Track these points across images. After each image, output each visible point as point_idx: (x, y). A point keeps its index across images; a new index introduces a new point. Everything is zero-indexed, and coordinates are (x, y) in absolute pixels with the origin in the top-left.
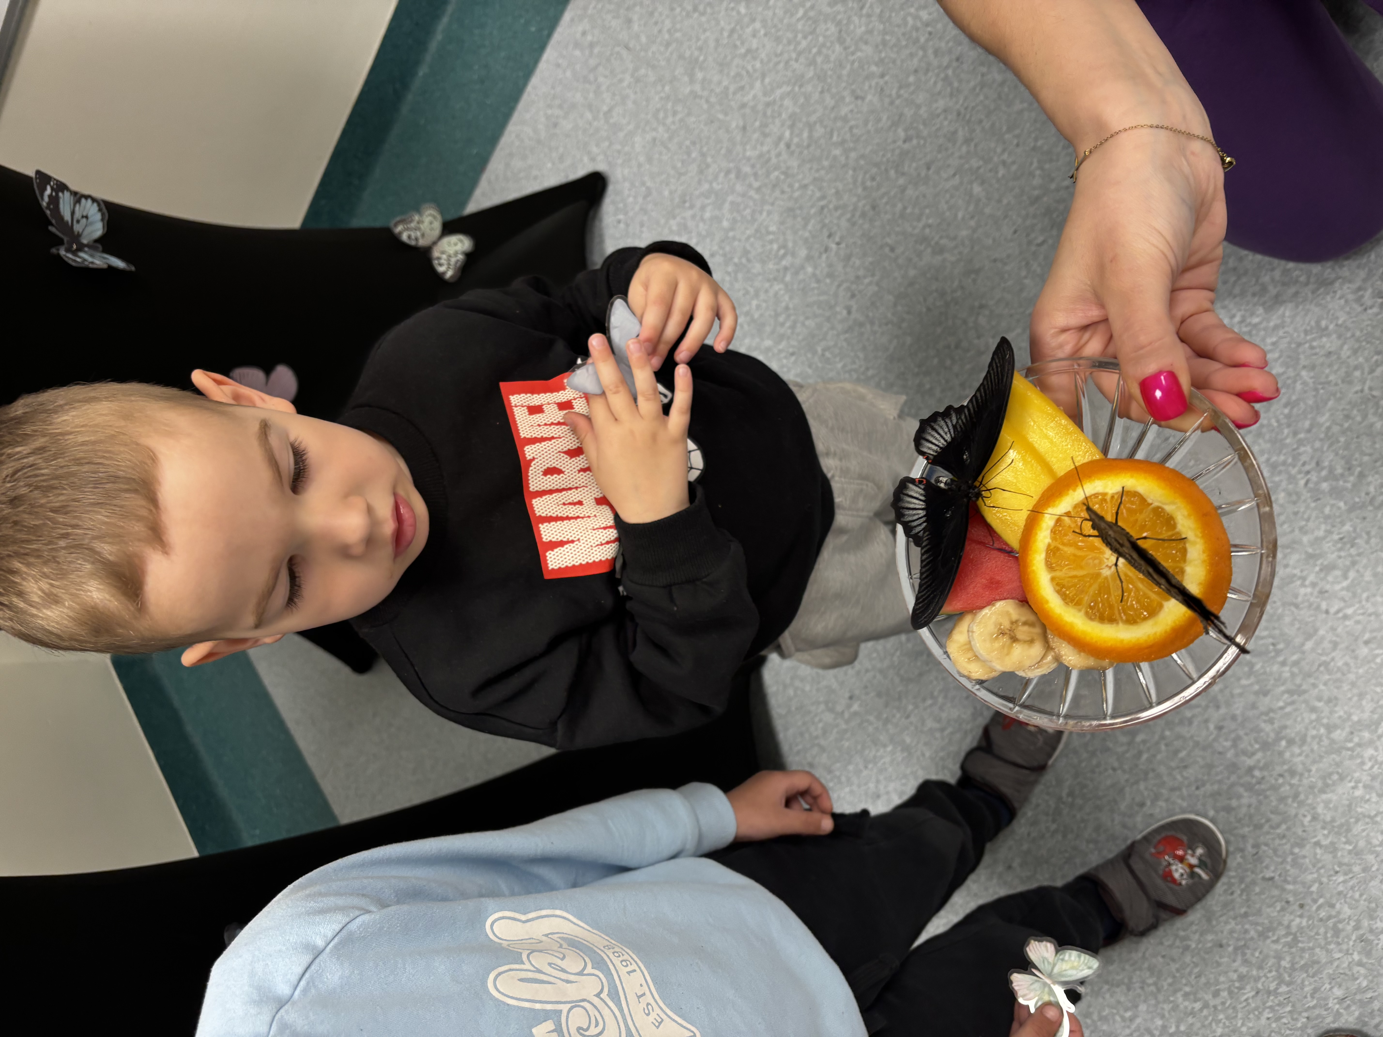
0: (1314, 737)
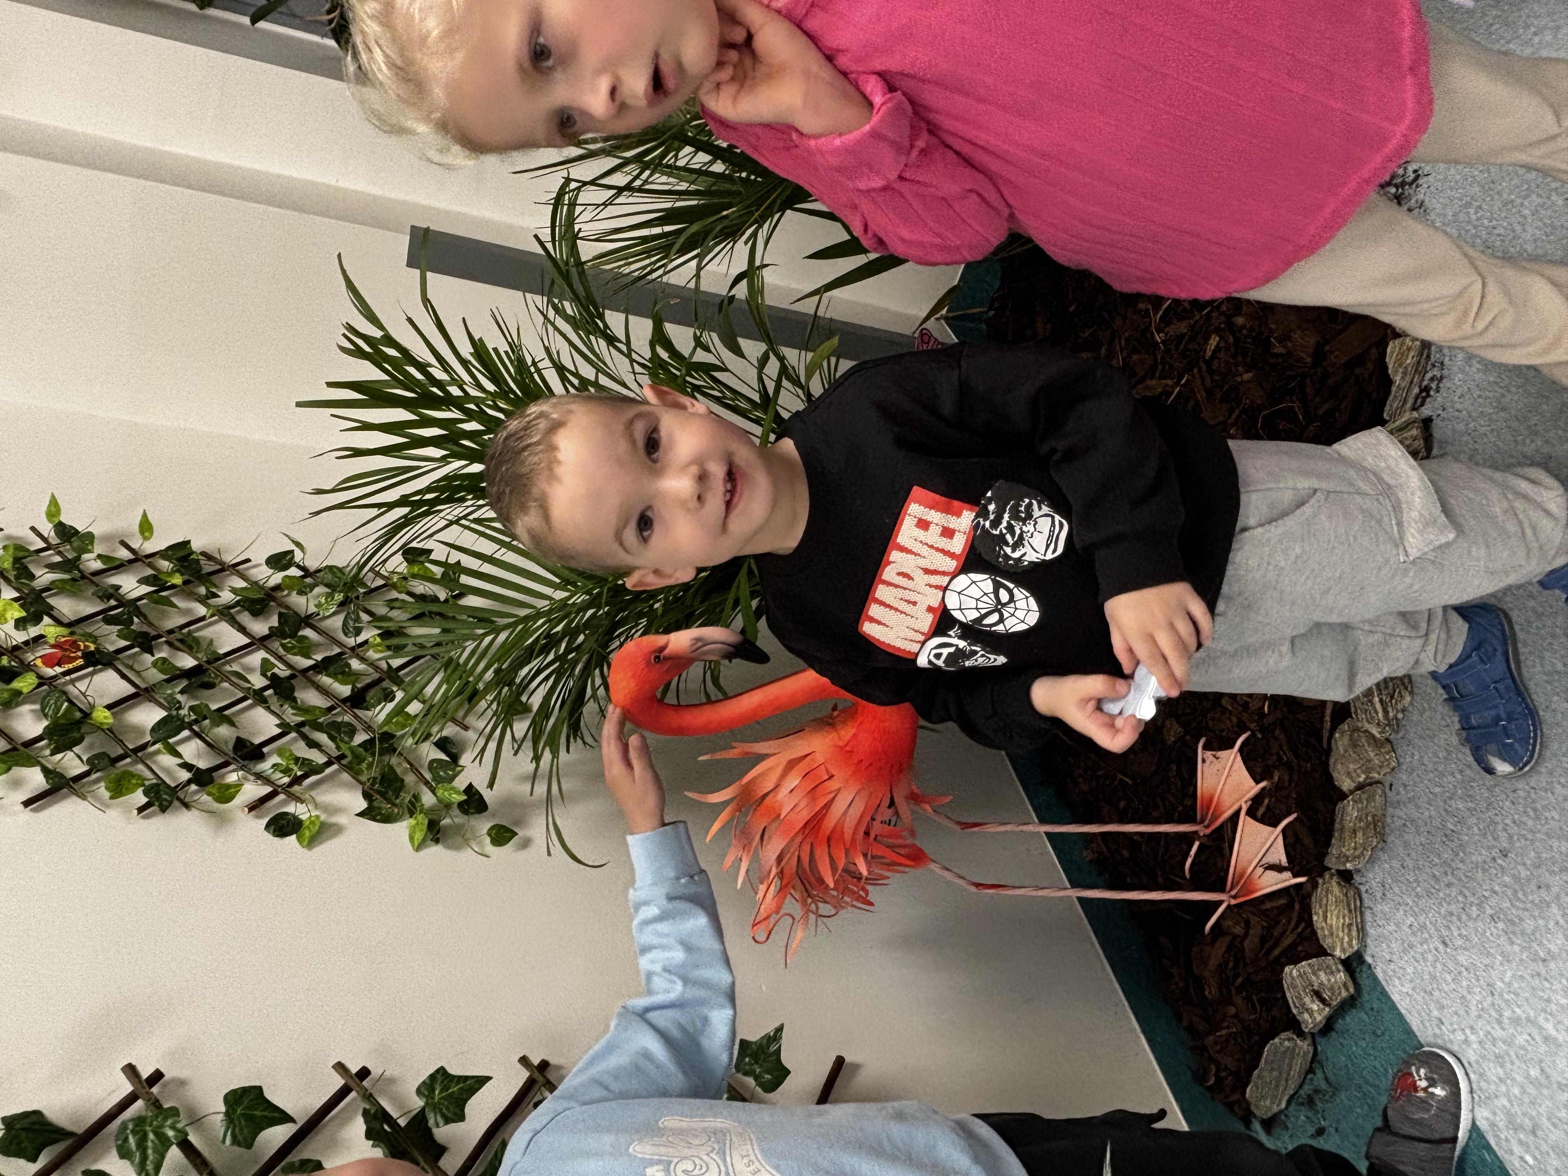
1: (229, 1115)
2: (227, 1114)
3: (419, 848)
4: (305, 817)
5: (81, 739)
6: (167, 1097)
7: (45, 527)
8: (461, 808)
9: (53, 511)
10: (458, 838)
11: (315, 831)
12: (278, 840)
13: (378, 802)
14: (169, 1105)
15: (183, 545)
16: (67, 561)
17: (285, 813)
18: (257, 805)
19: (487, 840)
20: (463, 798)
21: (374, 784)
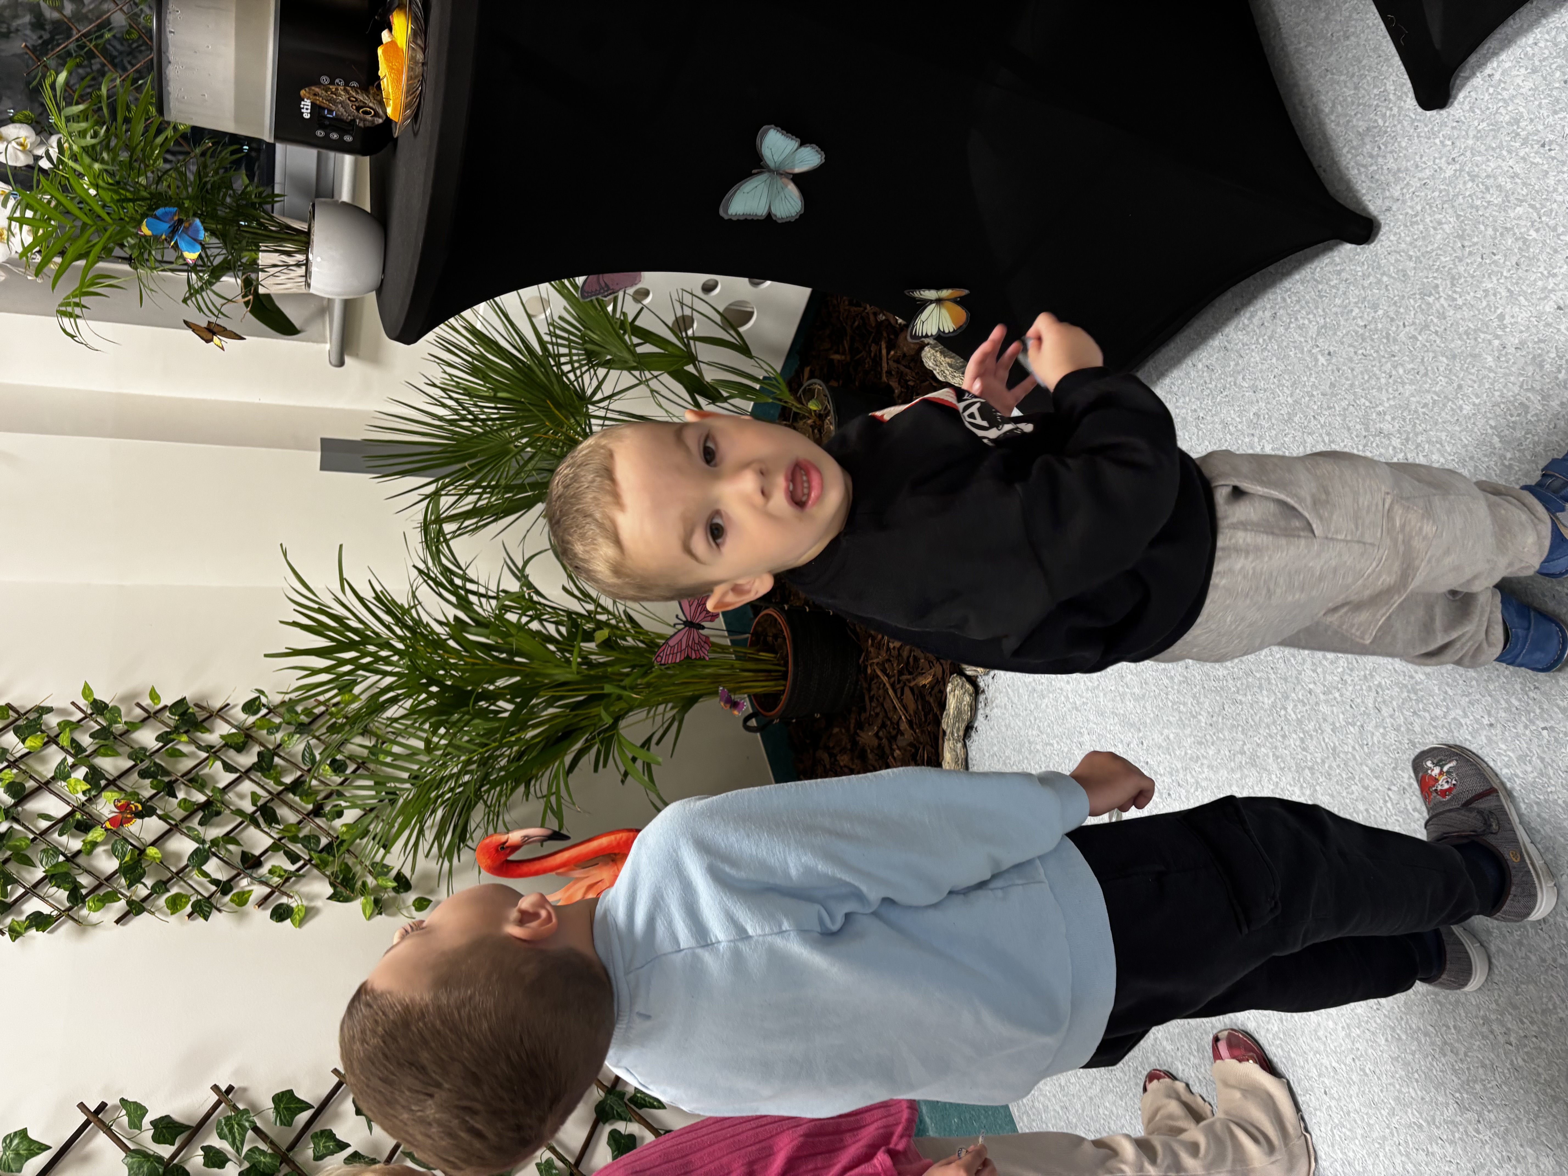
0: (1306, 757)
2: (275, 1108)
3: (369, 918)
4: (294, 905)
5: (145, 872)
6: (239, 1101)
7: (82, 703)
8: (394, 889)
9: (87, 691)
10: (394, 909)
11: (302, 914)
12: (279, 924)
13: (340, 889)
14: (241, 1106)
15: (182, 701)
16: (103, 728)
17: (282, 904)
18: (263, 902)
19: (413, 908)
20: (395, 884)
21: (337, 877)
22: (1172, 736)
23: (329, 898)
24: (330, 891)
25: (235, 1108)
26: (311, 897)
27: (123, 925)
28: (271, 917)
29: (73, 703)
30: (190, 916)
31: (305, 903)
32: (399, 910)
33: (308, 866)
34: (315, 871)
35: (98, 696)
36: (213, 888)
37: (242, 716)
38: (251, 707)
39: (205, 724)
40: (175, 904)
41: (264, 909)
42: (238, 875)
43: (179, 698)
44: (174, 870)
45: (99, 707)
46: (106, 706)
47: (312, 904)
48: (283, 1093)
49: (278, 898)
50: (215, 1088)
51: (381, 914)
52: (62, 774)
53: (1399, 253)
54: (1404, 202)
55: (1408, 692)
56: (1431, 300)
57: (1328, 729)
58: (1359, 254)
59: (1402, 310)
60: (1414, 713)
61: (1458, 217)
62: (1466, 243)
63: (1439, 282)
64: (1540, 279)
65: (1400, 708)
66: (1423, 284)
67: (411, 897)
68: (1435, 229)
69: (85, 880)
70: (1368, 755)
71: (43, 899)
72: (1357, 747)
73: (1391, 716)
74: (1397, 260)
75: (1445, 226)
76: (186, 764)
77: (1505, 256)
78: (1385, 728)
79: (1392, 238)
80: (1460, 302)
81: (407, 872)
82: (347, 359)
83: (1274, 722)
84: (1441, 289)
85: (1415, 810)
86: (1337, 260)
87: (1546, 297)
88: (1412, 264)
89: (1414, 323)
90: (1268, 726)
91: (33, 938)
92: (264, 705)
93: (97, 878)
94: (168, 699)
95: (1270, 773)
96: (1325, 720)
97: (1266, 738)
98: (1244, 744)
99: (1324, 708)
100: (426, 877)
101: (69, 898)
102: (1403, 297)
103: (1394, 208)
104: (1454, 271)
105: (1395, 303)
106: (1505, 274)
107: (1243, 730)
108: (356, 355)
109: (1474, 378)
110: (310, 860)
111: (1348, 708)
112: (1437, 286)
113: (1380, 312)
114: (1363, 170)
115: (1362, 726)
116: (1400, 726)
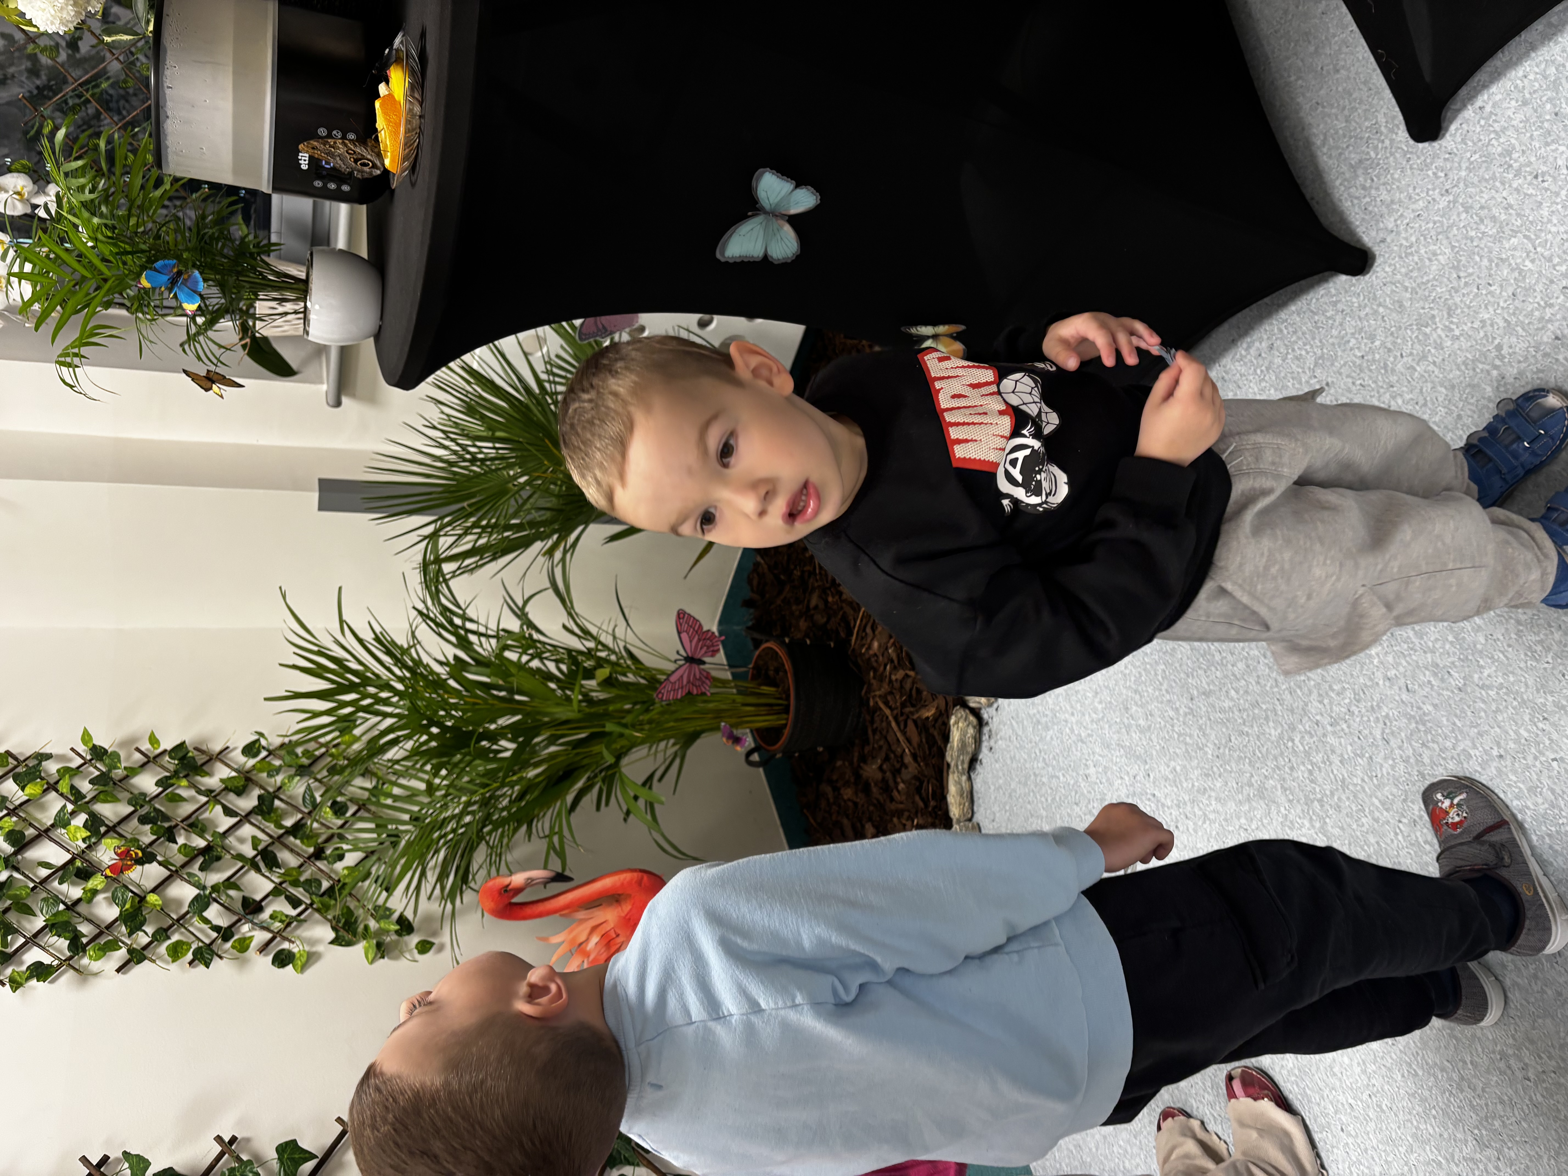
1: (280, 1159)
2: (279, 1159)
3: (372, 962)
4: (296, 950)
5: (145, 920)
6: (242, 1152)
7: (82, 749)
8: (397, 932)
9: (86, 737)
10: (397, 952)
11: (304, 960)
12: (281, 970)
13: (342, 933)
14: (245, 1157)
15: (182, 745)
16: (103, 774)
17: (283, 950)
18: (264, 948)
19: (416, 951)
20: (397, 927)
21: (339, 921)
22: (1178, 768)
23: (332, 942)
24: (332, 935)
25: (238, 1159)
26: (313, 942)
27: (124, 973)
28: (273, 963)
29: (72, 749)
30: (190, 963)
31: (307, 948)
32: (402, 953)
33: (310, 910)
34: (317, 916)
35: (98, 741)
36: (215, 935)
37: (242, 759)
38: (250, 750)
39: (205, 768)
40: (176, 952)
41: (265, 955)
42: (239, 920)
43: (178, 742)
44: (175, 917)
45: (98, 753)
46: (106, 751)
47: (314, 949)
48: (287, 1144)
49: (279, 944)
50: (219, 1139)
51: (383, 957)
52: (62, 821)
53: (1394, 284)
54: (1398, 233)
55: (1417, 723)
56: (1428, 330)
57: (1336, 760)
58: (1354, 285)
59: (1399, 341)
60: (1423, 744)
61: (1453, 247)
62: (1462, 274)
63: (1435, 312)
64: (1537, 309)
65: (1409, 739)
66: (1420, 315)
67: (414, 940)
68: (1430, 260)
69: (85, 929)
70: (1378, 787)
71: (43, 948)
72: (1366, 779)
73: (1400, 748)
74: (1393, 291)
75: (1440, 257)
76: (186, 809)
77: (1501, 286)
78: (1394, 760)
79: (1387, 269)
80: (1457, 332)
81: (409, 915)
82: (345, 400)
83: (1282, 754)
84: (1437, 320)
85: (1426, 842)
86: (1333, 291)
87: (1543, 328)
88: (1408, 295)
89: (1411, 354)
90: (1276, 758)
91: (33, 988)
92: (264, 748)
93: (97, 926)
94: (167, 744)
95: (1278, 805)
96: (1333, 751)
97: (1274, 770)
98: (1252, 776)
99: (1331, 739)
100: (428, 919)
101: (70, 948)
102: (1400, 328)
103: (1389, 240)
104: (1450, 302)
105: (1392, 334)
106: (1502, 304)
107: (1250, 761)
108: (353, 395)
109: (1474, 408)
110: (311, 904)
111: (1356, 739)
112: (1433, 317)
113: (1377, 343)
114: (1356, 201)
115: (1371, 758)
116: (1409, 757)
